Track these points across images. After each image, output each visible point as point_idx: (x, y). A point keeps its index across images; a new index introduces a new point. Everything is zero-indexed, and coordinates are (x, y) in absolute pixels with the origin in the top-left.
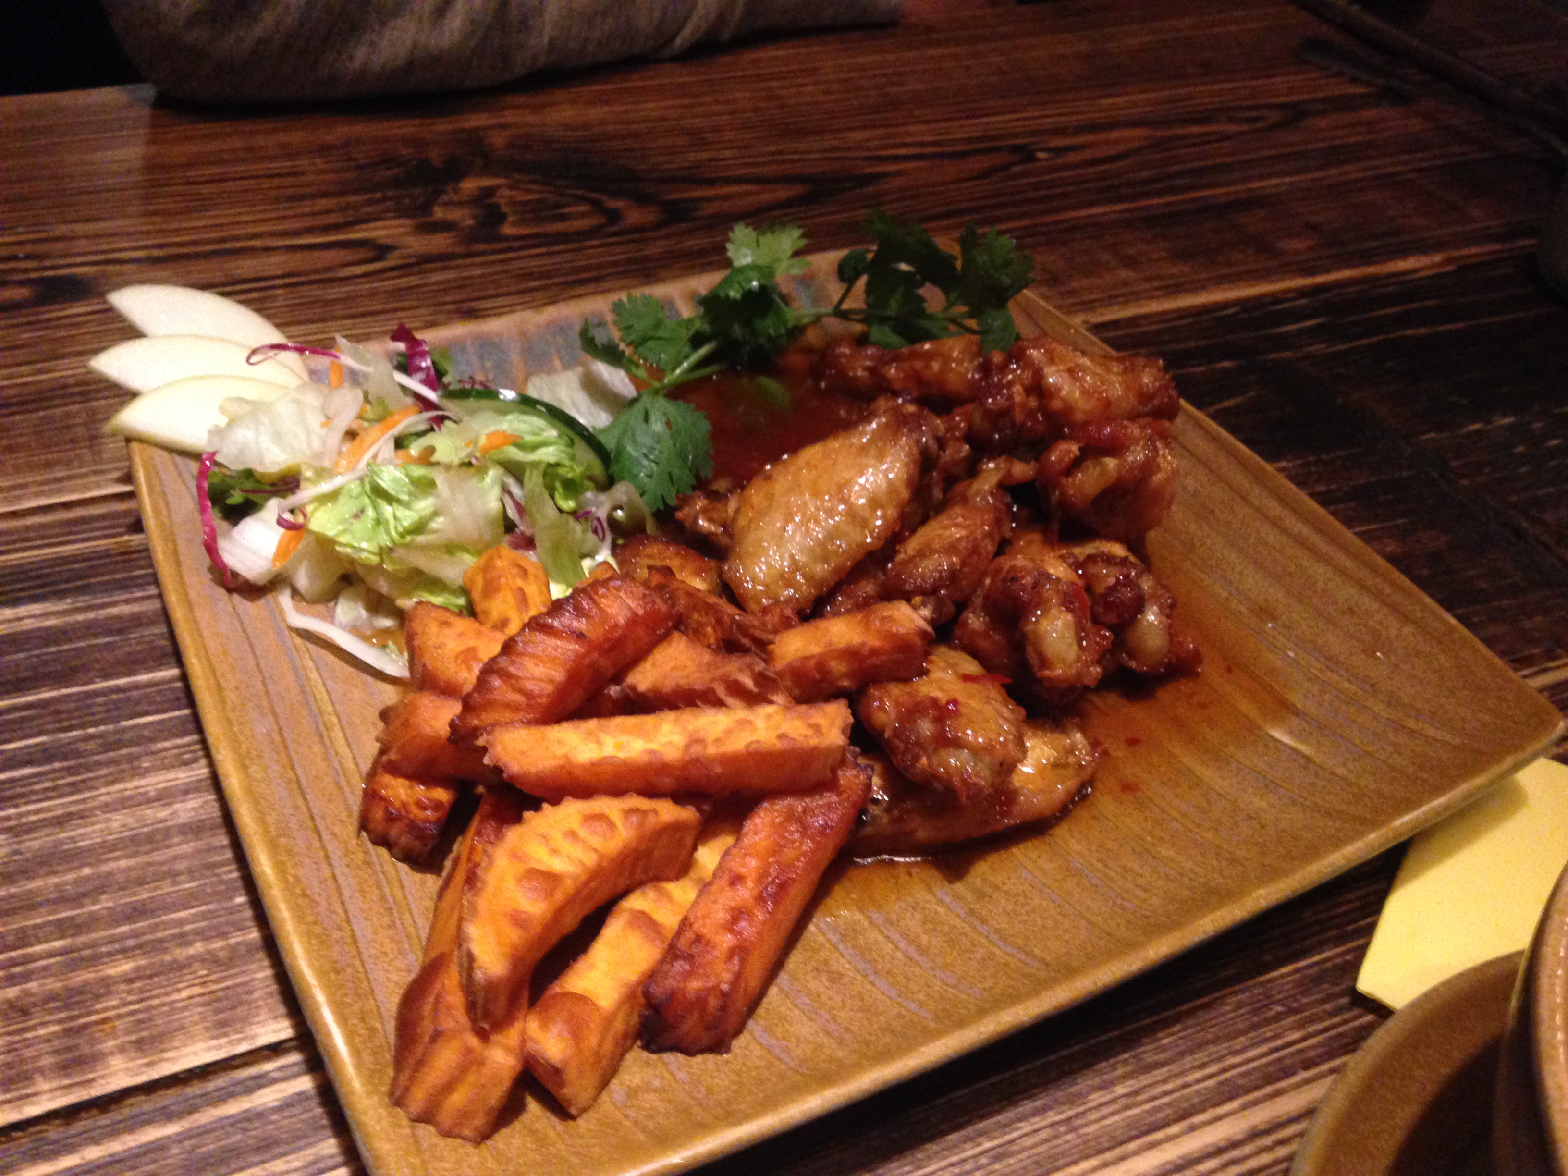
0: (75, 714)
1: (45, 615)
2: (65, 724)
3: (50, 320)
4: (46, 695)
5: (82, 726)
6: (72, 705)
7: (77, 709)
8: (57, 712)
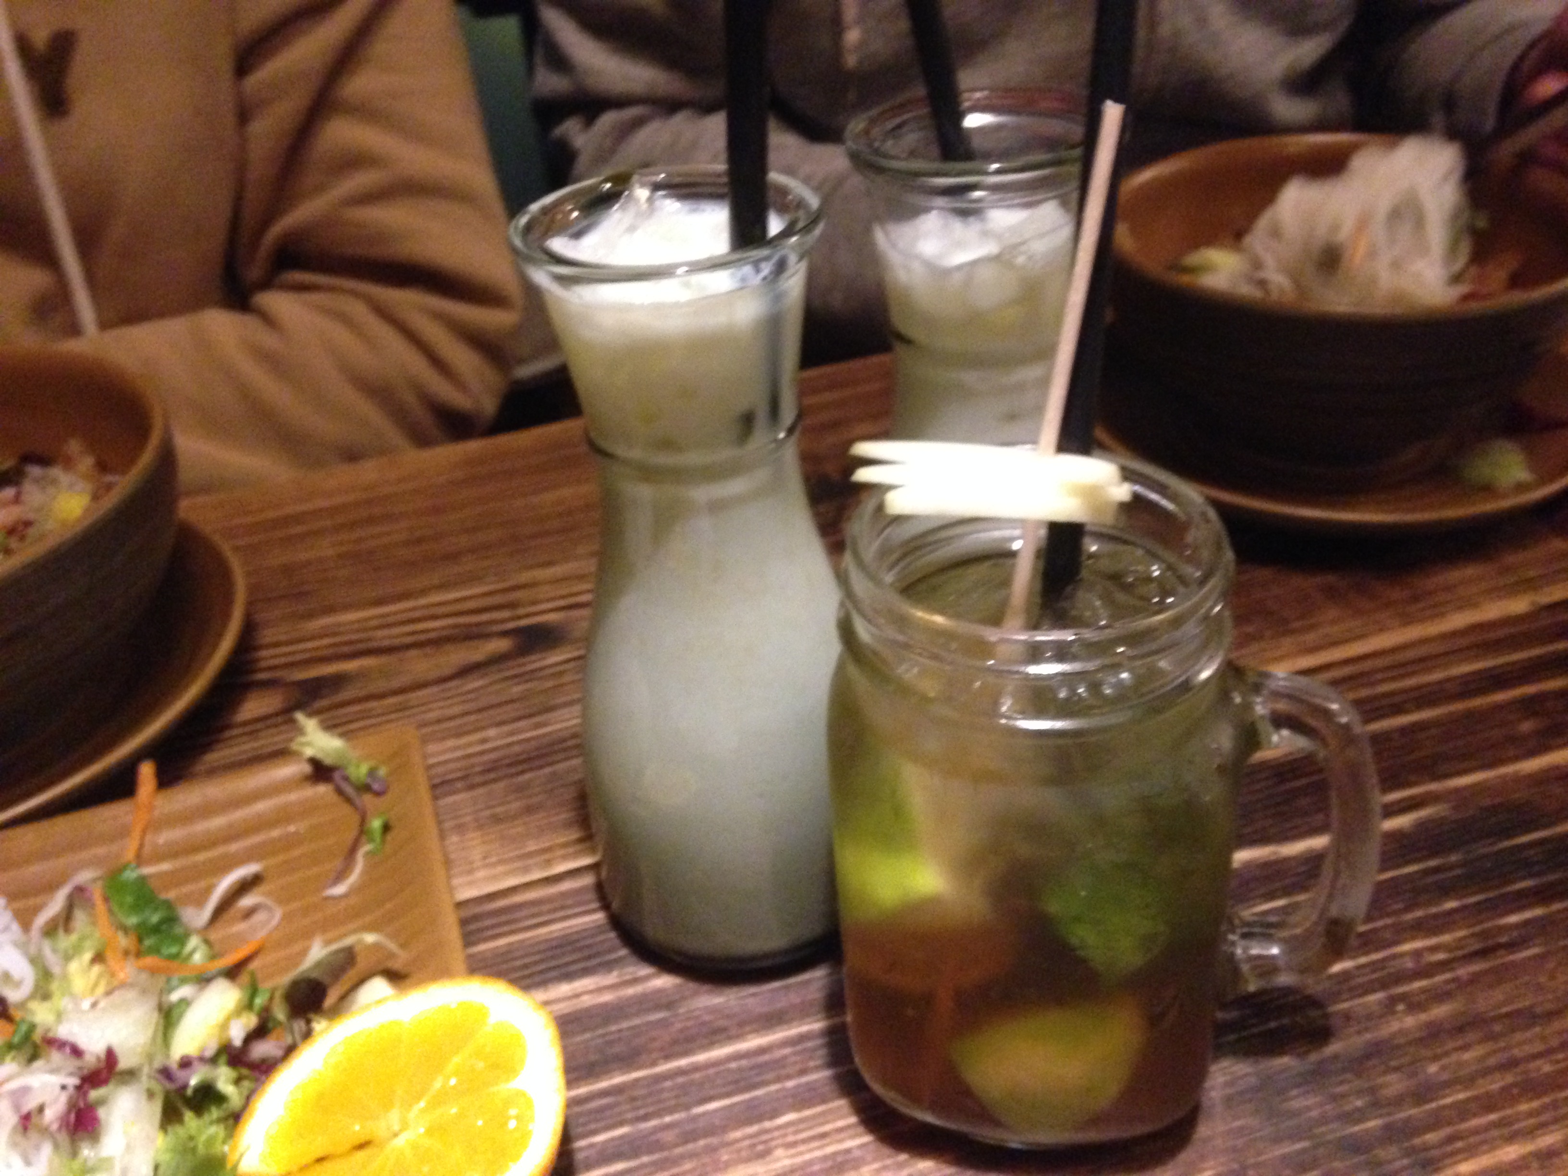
0: (649, 1100)
1: (600, 990)
2: (642, 1112)
3: (532, 671)
4: (618, 1079)
5: (658, 1114)
6: (643, 1092)
7: (650, 1094)
8: (634, 1099)
